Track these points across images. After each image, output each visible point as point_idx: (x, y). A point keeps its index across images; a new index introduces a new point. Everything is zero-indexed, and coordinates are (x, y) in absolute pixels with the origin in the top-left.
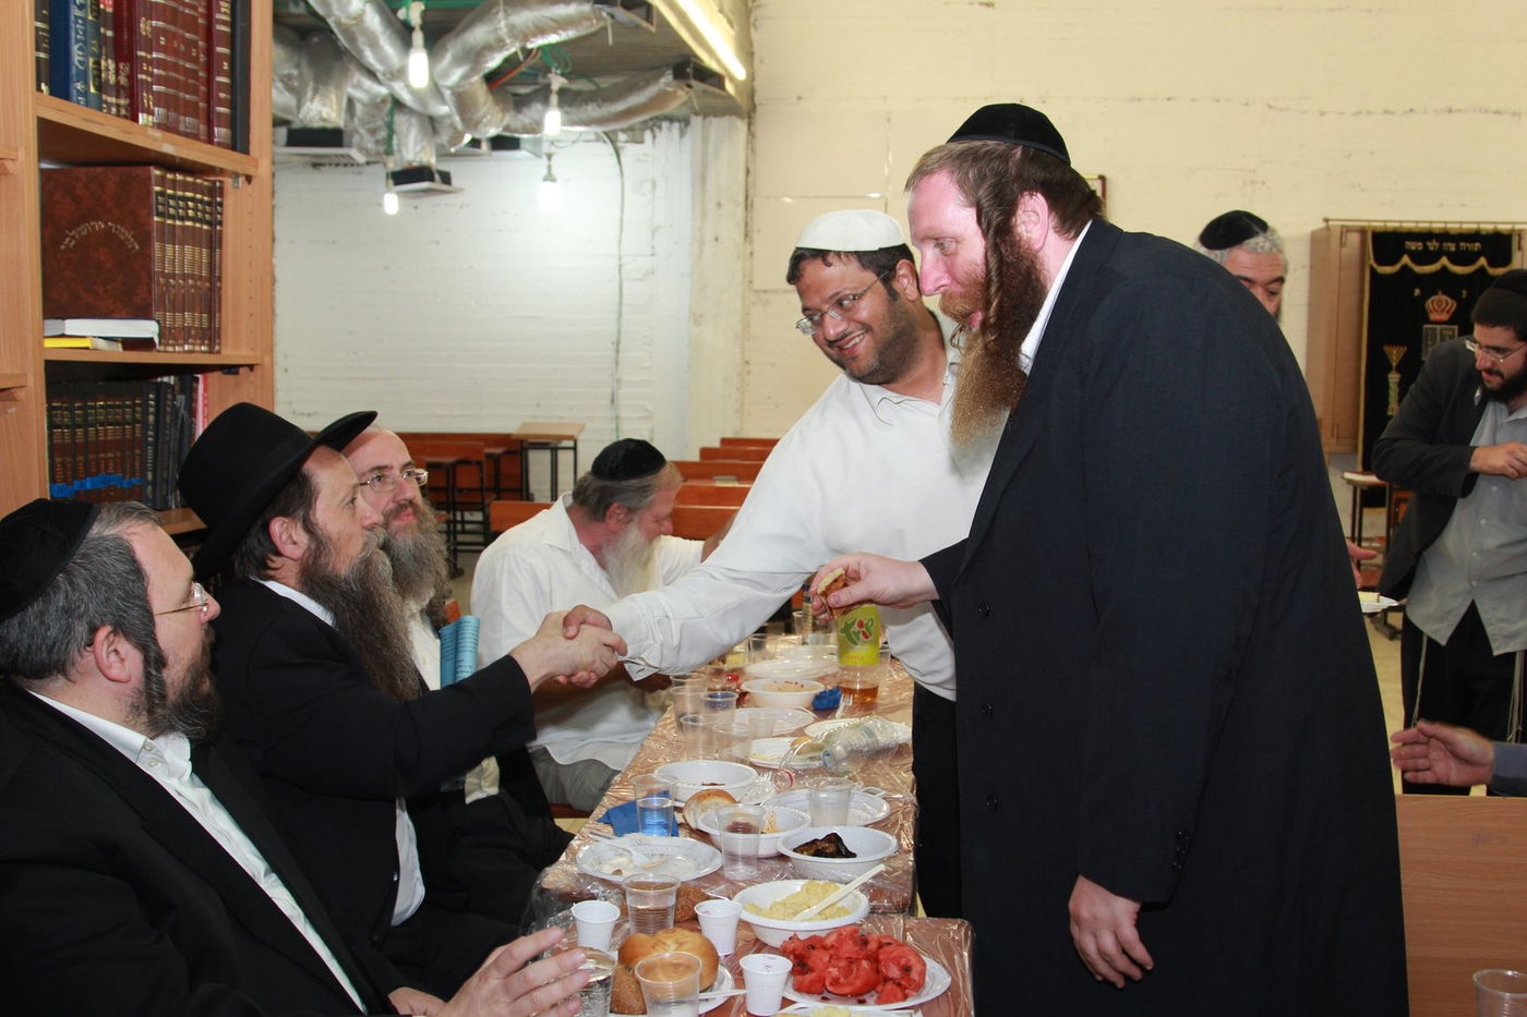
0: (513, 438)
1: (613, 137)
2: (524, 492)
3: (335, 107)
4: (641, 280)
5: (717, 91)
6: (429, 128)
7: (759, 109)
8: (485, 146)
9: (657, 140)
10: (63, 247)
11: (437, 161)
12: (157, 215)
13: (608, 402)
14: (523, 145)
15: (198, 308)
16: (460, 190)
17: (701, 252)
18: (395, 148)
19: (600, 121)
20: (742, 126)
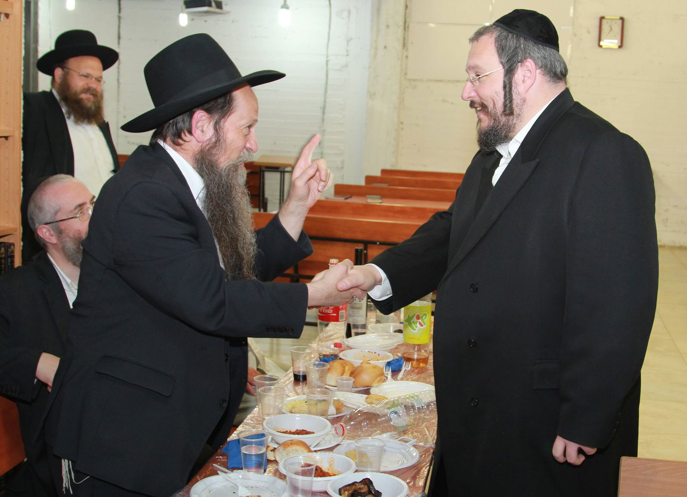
0: (255, 164)
4: (339, 70)
17: (375, 56)
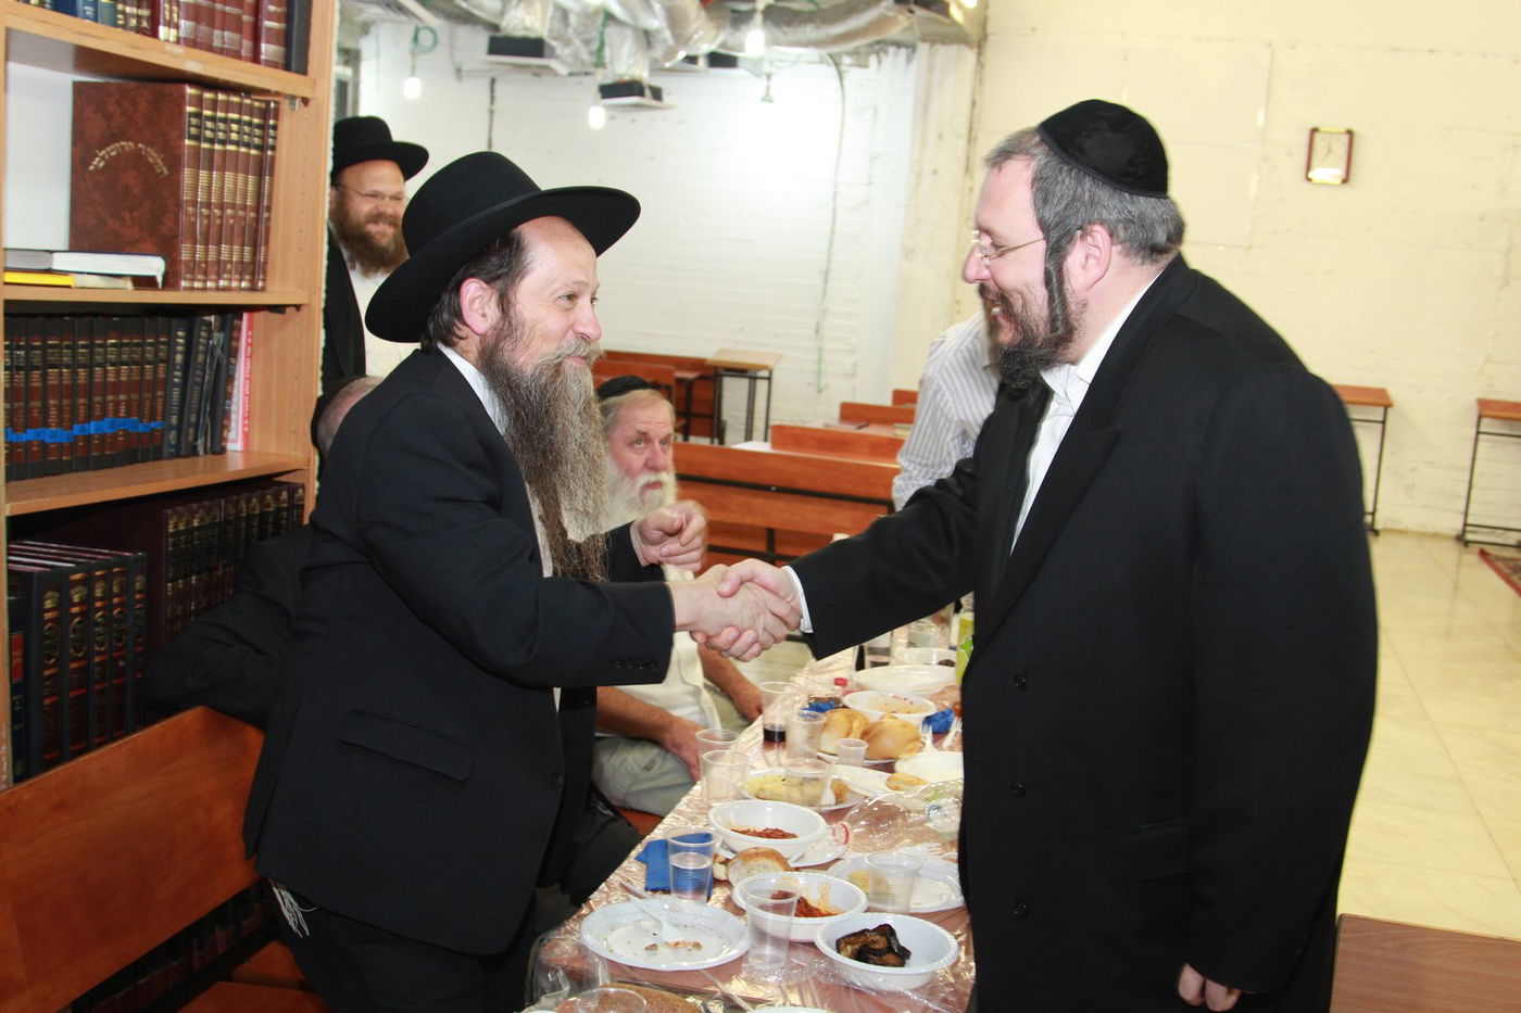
0: (707, 363)
1: (837, 59)
2: (716, 420)
3: (539, 16)
4: (856, 209)
5: (941, 18)
6: (644, 41)
7: (991, 39)
8: (702, 63)
9: (883, 65)
10: (92, 168)
11: (651, 75)
12: (189, 138)
13: (813, 332)
14: (740, 64)
15: (237, 239)
16: (671, 107)
17: (918, 186)
18: (607, 60)
19: (817, 44)
20: (969, 55)
